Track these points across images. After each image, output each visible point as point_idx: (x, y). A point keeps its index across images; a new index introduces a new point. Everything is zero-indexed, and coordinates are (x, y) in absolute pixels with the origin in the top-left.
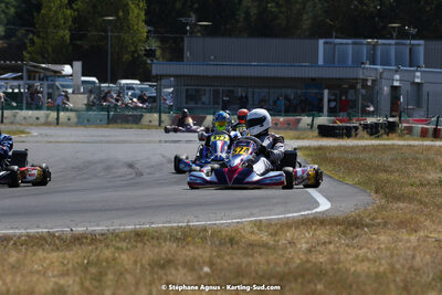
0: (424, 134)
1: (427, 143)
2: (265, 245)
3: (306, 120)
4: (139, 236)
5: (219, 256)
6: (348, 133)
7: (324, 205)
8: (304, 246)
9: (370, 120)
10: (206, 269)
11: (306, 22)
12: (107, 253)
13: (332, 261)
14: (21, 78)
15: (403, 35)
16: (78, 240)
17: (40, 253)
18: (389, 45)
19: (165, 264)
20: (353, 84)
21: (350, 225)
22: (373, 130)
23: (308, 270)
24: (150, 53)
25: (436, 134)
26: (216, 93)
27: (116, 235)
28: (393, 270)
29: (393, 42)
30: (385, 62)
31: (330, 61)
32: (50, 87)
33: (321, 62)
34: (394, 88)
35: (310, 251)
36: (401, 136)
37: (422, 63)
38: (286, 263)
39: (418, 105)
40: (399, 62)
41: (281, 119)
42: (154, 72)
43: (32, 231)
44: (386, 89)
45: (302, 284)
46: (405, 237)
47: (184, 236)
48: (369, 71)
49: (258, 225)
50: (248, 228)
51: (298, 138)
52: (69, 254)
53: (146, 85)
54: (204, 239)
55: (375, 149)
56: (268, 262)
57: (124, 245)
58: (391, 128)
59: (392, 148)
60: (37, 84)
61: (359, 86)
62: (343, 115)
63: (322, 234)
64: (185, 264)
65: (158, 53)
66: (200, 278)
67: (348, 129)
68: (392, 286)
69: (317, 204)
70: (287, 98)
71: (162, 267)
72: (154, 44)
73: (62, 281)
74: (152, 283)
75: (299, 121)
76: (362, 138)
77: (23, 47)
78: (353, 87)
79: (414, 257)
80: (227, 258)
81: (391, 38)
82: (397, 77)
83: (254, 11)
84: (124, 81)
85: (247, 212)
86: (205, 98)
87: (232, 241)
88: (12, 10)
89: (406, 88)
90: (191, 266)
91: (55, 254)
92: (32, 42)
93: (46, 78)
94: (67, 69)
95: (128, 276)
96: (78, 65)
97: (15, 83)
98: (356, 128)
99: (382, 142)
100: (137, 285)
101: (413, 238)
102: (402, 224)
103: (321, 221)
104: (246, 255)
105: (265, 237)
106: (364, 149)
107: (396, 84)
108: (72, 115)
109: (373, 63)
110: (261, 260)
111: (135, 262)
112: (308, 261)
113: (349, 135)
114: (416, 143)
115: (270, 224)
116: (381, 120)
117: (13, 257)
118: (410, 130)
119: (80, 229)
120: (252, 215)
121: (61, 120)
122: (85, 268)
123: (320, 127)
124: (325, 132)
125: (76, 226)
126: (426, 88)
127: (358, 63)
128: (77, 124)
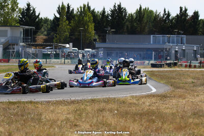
0: (186, 66)
1: (187, 69)
2: (135, 104)
3: (147, 62)
4: (93, 101)
5: (120, 108)
6: (161, 66)
7: (154, 90)
8: (148, 104)
9: (168, 62)
10: (116, 112)
11: (147, 29)
12: (83, 107)
13: (157, 109)
14: (52, 48)
15: (179, 34)
16: (73, 102)
17: (60, 107)
18: (174, 37)
19: (102, 110)
20: (162, 50)
21: (163, 97)
22: (169, 65)
23: (149, 112)
24: (95, 40)
25: (190, 66)
26: (117, 53)
27: (85, 101)
28: (178, 112)
29: (175, 36)
30: (173, 42)
31: (155, 42)
32: (62, 51)
33: (152, 43)
34: (176, 51)
35: (150, 105)
36: (178, 67)
37: (185, 43)
38: (142, 110)
39: (184, 57)
40: (177, 42)
41: (139, 62)
42: (96, 46)
43: (58, 99)
44: (173, 52)
45: (148, 117)
46: (181, 101)
47: (108, 101)
48: (168, 46)
49: (132, 97)
50: (129, 98)
51: (144, 68)
52: (70, 107)
53: (94, 51)
54: (114, 102)
55: (170, 71)
56: (136, 110)
57: (88, 104)
58: (175, 64)
59: (176, 71)
60: (58, 50)
61: (164, 51)
62: (160, 60)
63: (154, 100)
64: (109, 110)
65: (98, 40)
66: (114, 115)
67: (161, 65)
68: (178, 117)
69: (152, 90)
70: (140, 55)
71: (101, 111)
72: (97, 37)
73: (68, 116)
74: (98, 117)
75: (144, 62)
76: (166, 68)
77: (53, 38)
78: (163, 51)
79: (184, 107)
80: (123, 108)
81: (175, 35)
82: (177, 47)
83: (129, 26)
84: (86, 49)
85: (128, 93)
86: (113, 55)
87: (124, 102)
88: (49, 26)
89: (180, 51)
90: (111, 111)
91: (65, 107)
92: (56, 37)
93: (60, 48)
94: (67, 46)
95: (90, 114)
96: (71, 44)
97: (51, 50)
98: (164, 65)
99: (173, 69)
100: (93, 117)
101: (184, 101)
102: (180, 96)
103: (153, 96)
104: (129, 107)
105: (135, 101)
106: (167, 71)
107: (177, 50)
108: (69, 61)
109: (169, 43)
110: (134, 109)
111: (92, 110)
112: (149, 109)
113: (161, 67)
114: (184, 69)
115: (136, 97)
116: (172, 62)
117: (52, 108)
118: (181, 65)
119: (73, 99)
120: (130, 94)
121: (65, 62)
122: (76, 112)
123: (151, 64)
124: (153, 66)
125: (72, 97)
126: (186, 51)
127: (164, 43)
128: (71, 64)
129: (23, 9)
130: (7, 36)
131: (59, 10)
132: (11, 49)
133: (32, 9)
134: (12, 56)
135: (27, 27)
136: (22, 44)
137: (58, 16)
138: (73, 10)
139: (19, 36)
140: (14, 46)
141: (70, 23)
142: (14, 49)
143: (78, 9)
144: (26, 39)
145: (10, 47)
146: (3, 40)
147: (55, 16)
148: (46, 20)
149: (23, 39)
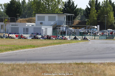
14: (86, 29)
84: (109, 30)
88: (82, 14)
94: (96, 27)
96: (98, 26)
108: (98, 37)
121: (95, 38)
128: (99, 39)
129: (66, 2)
130: (55, 20)
131: (90, 3)
132: (58, 29)
133: (71, 2)
134: (59, 33)
135: (69, 14)
136: (65, 26)
137: (89, 7)
138: (100, 3)
139: (64, 20)
140: (60, 27)
141: (97, 11)
142: (60, 29)
143: (103, 3)
144: (68, 22)
145: (57, 27)
146: (52, 23)
147: (87, 7)
148: (80, 10)
149: (66, 22)
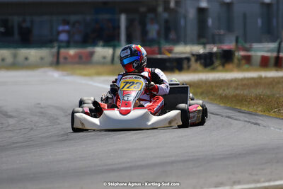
3: (102, 52)
58: (227, 57)
75: (92, 54)
118: (248, 59)
